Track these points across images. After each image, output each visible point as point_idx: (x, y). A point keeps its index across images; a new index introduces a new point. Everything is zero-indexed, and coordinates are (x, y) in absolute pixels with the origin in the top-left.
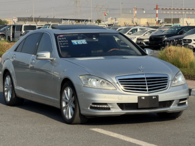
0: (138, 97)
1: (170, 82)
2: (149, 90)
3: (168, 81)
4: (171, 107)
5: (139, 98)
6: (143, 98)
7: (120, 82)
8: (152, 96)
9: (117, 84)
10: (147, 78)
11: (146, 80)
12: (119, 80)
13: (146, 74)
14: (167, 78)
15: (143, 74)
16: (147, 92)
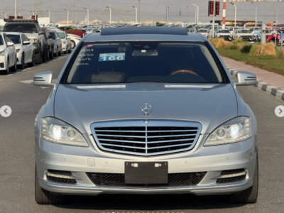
0: (126, 163)
1: (201, 137)
2: (149, 151)
3: (197, 135)
4: (198, 185)
5: (128, 165)
6: (136, 165)
7: (97, 133)
8: (154, 163)
9: (91, 137)
10: (149, 128)
11: (146, 131)
12: (96, 129)
13: (148, 120)
14: (196, 128)
15: (144, 120)
16: (146, 154)
